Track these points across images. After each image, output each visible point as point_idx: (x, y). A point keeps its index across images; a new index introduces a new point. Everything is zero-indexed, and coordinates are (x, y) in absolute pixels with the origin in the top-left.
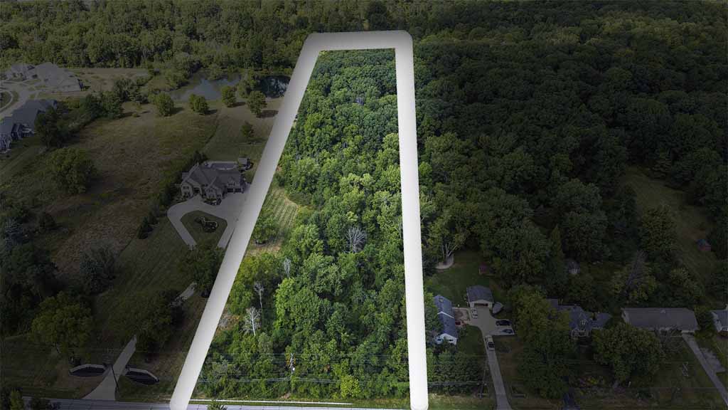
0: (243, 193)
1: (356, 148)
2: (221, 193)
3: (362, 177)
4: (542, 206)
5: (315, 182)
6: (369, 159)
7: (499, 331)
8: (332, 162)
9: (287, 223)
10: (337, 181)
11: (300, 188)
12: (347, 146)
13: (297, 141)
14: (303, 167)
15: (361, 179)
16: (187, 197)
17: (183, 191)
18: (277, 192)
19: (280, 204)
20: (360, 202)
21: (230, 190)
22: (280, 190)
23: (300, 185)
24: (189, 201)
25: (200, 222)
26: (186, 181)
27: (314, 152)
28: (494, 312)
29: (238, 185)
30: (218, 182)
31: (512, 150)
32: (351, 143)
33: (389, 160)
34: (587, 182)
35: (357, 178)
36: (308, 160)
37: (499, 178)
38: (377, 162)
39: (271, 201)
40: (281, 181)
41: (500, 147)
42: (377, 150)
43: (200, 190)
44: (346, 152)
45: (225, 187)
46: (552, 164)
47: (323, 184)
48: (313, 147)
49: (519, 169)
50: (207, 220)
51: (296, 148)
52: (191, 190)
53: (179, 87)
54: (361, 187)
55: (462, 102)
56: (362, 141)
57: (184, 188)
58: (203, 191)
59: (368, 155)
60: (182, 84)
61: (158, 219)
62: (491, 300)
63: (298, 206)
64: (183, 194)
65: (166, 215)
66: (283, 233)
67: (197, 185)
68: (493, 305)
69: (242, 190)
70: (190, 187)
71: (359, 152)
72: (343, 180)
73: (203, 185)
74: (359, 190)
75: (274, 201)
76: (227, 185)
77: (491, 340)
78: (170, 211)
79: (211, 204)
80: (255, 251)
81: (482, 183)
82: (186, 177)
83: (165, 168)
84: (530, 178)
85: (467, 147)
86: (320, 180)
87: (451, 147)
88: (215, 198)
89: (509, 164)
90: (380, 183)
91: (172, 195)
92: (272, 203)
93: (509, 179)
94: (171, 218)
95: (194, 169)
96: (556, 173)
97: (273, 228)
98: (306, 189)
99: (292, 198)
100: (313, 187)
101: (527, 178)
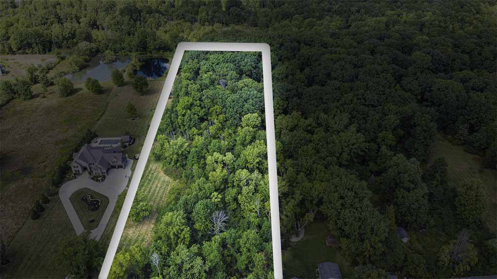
0: (124, 168)
1: (220, 125)
2: (105, 171)
3: (225, 156)
4: (373, 176)
5: (186, 158)
6: (230, 135)
8: (199, 140)
9: (161, 198)
10: (205, 159)
11: (173, 163)
12: (213, 124)
13: (171, 120)
14: (174, 147)
15: (224, 158)
16: (77, 174)
17: (73, 170)
18: (154, 166)
19: (156, 178)
20: (223, 180)
21: (114, 167)
22: (156, 165)
23: (173, 161)
24: (79, 178)
25: (85, 200)
26: (75, 162)
27: (185, 130)
29: (120, 163)
30: (103, 161)
31: (346, 127)
32: (215, 121)
33: (247, 136)
34: (409, 156)
35: (221, 157)
36: (180, 140)
37: (338, 155)
38: (238, 139)
39: (148, 176)
40: (157, 157)
41: (336, 125)
42: (237, 126)
43: (88, 167)
44: (212, 129)
45: (109, 164)
46: (379, 140)
47: (192, 161)
48: (184, 126)
49: (354, 147)
50: (92, 197)
51: (171, 126)
52: (80, 169)
53: (80, 70)
55: (303, 84)
56: (225, 119)
57: (74, 167)
58: (91, 168)
59: (230, 131)
60: (82, 68)
61: (49, 198)
62: (339, 278)
63: (171, 180)
64: (74, 172)
65: (57, 193)
66: (157, 209)
67: (85, 164)
69: (123, 166)
70: (80, 167)
71: (222, 129)
72: (209, 159)
73: (91, 164)
74: (223, 167)
75: (150, 175)
76: (111, 163)
78: (61, 189)
79: (97, 181)
80: (131, 229)
81: (324, 160)
82: (76, 156)
83: (61, 146)
84: (363, 153)
85: (310, 125)
86: (190, 157)
87: (297, 125)
88: (101, 174)
89: (345, 142)
90: (240, 161)
91: (64, 174)
92: (149, 178)
93: (346, 156)
94: (61, 196)
95: (83, 149)
96: (384, 148)
97: (146, 210)
98: (178, 164)
99: (166, 172)
100: (184, 163)
101: (361, 153)
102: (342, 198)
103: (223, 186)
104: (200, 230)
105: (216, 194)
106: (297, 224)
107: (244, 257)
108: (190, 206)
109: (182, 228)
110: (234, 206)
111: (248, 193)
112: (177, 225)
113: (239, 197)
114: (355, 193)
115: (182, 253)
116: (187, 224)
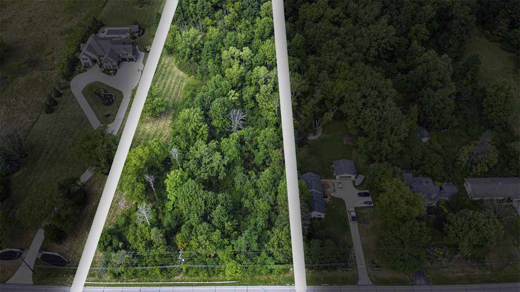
0: (136, 62)
1: (236, 15)
2: (115, 63)
3: (242, 51)
4: (400, 73)
5: (200, 52)
6: (247, 26)
7: (361, 202)
8: (213, 32)
9: (177, 94)
10: (220, 52)
11: (186, 58)
12: (227, 13)
13: (182, 8)
14: (187, 39)
15: (241, 53)
16: (87, 67)
17: (83, 62)
18: (167, 60)
19: (170, 73)
20: (240, 77)
21: (124, 60)
22: (169, 58)
23: (186, 55)
24: (89, 71)
25: (99, 94)
26: (84, 54)
27: (198, 19)
28: (356, 184)
29: (130, 55)
30: (112, 53)
31: (377, 18)
32: (231, 10)
33: (267, 29)
34: (440, 52)
35: (237, 52)
36: (193, 31)
37: (365, 50)
38: (256, 31)
39: (161, 70)
40: (169, 50)
41: (366, 16)
42: (255, 16)
43: (98, 60)
44: (227, 19)
45: (120, 57)
46: (411, 34)
47: (207, 56)
48: (196, 15)
49: (383, 41)
50: (105, 91)
51: (182, 15)
52: (89, 61)
54: (242, 61)
56: (242, 7)
57: (83, 59)
58: (101, 61)
59: (247, 22)
61: (61, 91)
62: (354, 174)
63: (186, 76)
64: (84, 65)
65: (69, 87)
66: (174, 105)
67: (94, 57)
68: (356, 178)
69: (135, 59)
70: (89, 59)
71: (238, 19)
72: (225, 53)
73: (100, 56)
74: (240, 64)
75: (164, 70)
76: (121, 55)
77: (354, 214)
78: (72, 83)
79: (109, 74)
80: (148, 124)
81: (350, 56)
82: (84, 48)
83: (67, 36)
84: (392, 49)
85: (337, 16)
86: (204, 51)
87: (322, 16)
88: (112, 68)
89: (375, 36)
90: (258, 58)
91: (73, 67)
92: (162, 73)
93: (374, 52)
94: (73, 90)
95: (90, 40)
96: (415, 43)
97: (162, 106)
98: (192, 59)
99: (180, 67)
100: (198, 57)
101: (389, 48)
102: (364, 97)
103: (241, 84)
104: (217, 128)
105: (233, 92)
106: (315, 123)
107: (261, 153)
108: (207, 103)
109: (199, 125)
110: (251, 104)
111: (266, 92)
112: (195, 122)
113: (257, 95)
114: (379, 91)
115: (201, 148)
116: (205, 121)
